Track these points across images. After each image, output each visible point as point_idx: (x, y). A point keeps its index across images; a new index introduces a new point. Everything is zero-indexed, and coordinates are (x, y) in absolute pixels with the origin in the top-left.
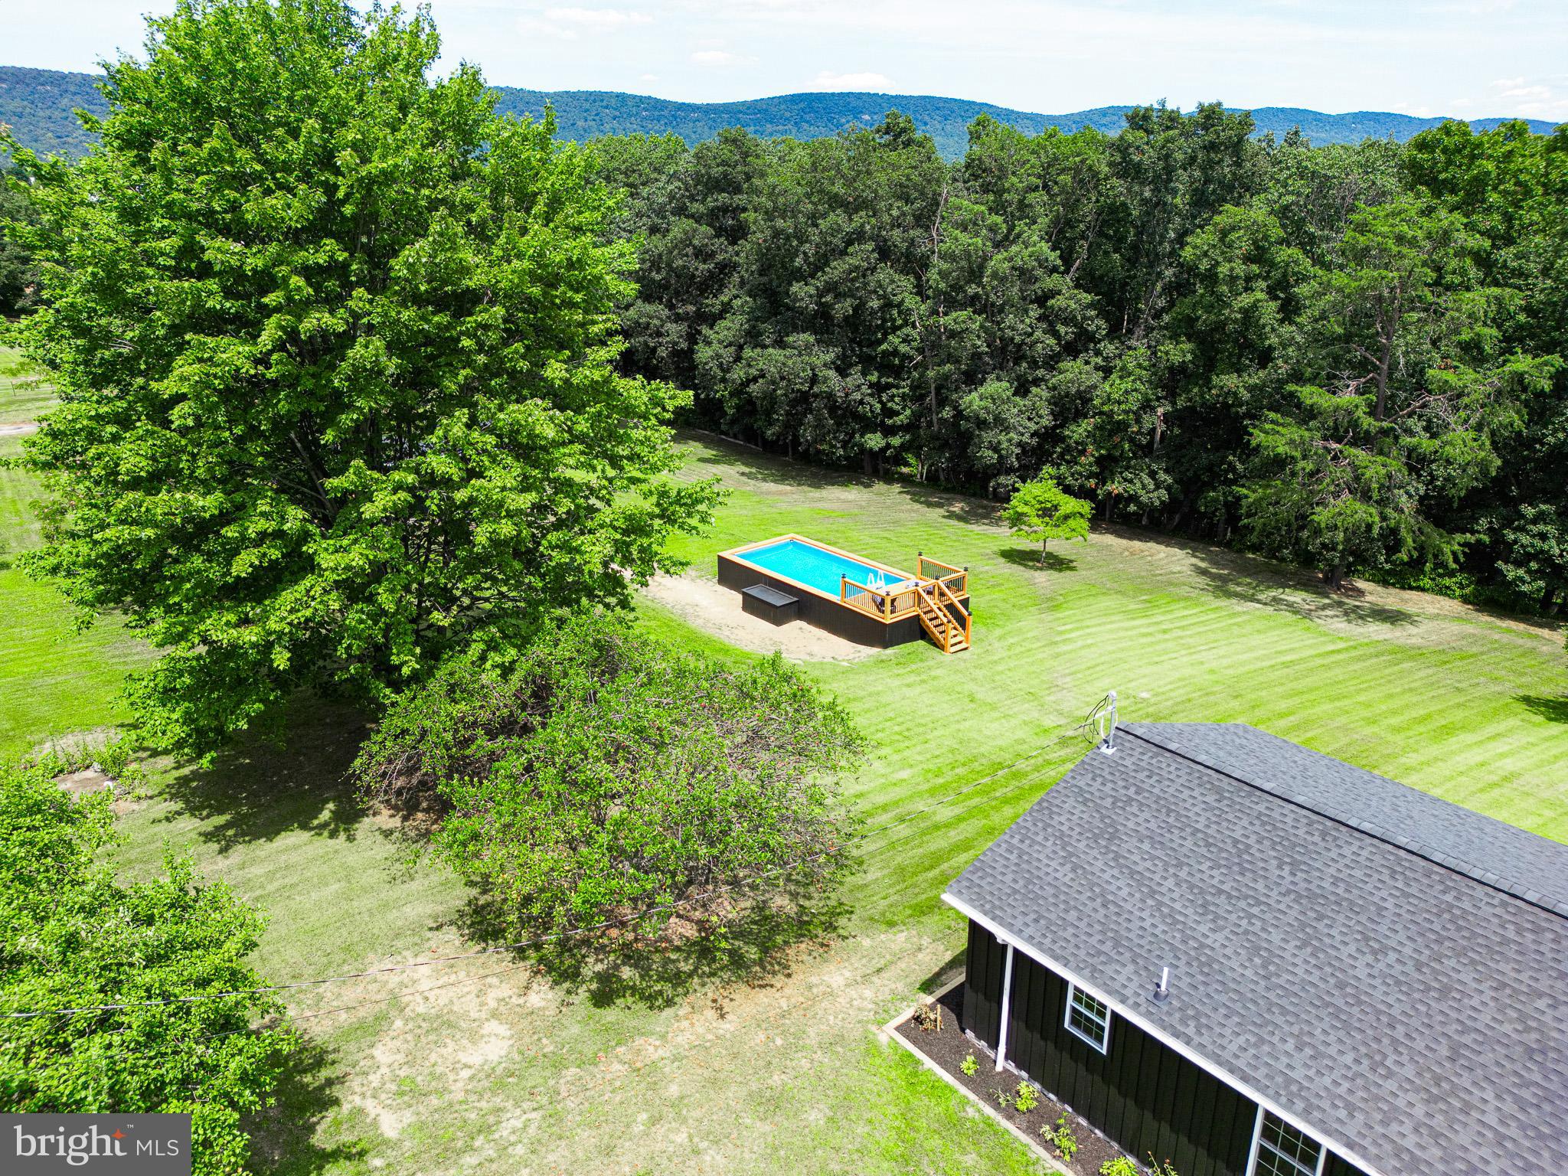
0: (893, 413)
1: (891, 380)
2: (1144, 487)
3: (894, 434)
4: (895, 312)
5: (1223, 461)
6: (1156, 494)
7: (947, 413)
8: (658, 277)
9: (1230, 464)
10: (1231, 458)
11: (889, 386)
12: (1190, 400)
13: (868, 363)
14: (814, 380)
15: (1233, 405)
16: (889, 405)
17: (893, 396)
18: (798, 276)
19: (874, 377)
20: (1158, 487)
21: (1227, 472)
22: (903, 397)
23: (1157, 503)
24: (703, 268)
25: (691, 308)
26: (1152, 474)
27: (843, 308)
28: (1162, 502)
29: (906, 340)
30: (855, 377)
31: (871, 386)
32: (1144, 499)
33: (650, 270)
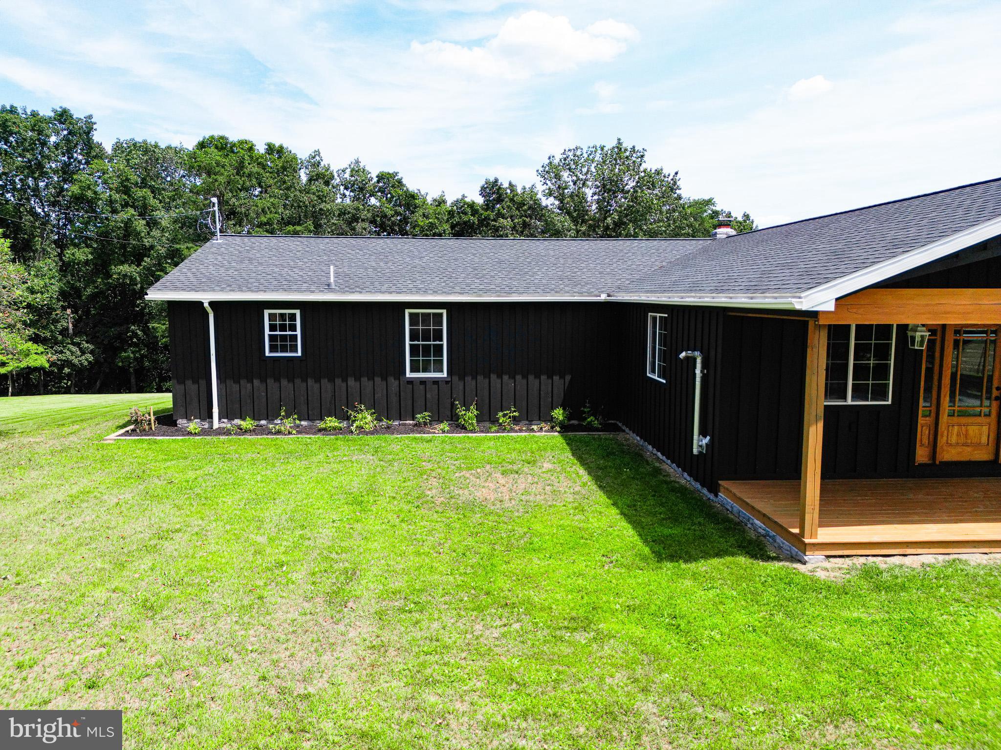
2: (72, 353)
5: (128, 329)
6: (83, 357)
9: (133, 332)
10: (133, 327)
12: (97, 287)
15: (129, 285)
20: (83, 353)
21: (131, 338)
23: (86, 363)
26: (78, 345)
28: (90, 362)
32: (76, 361)
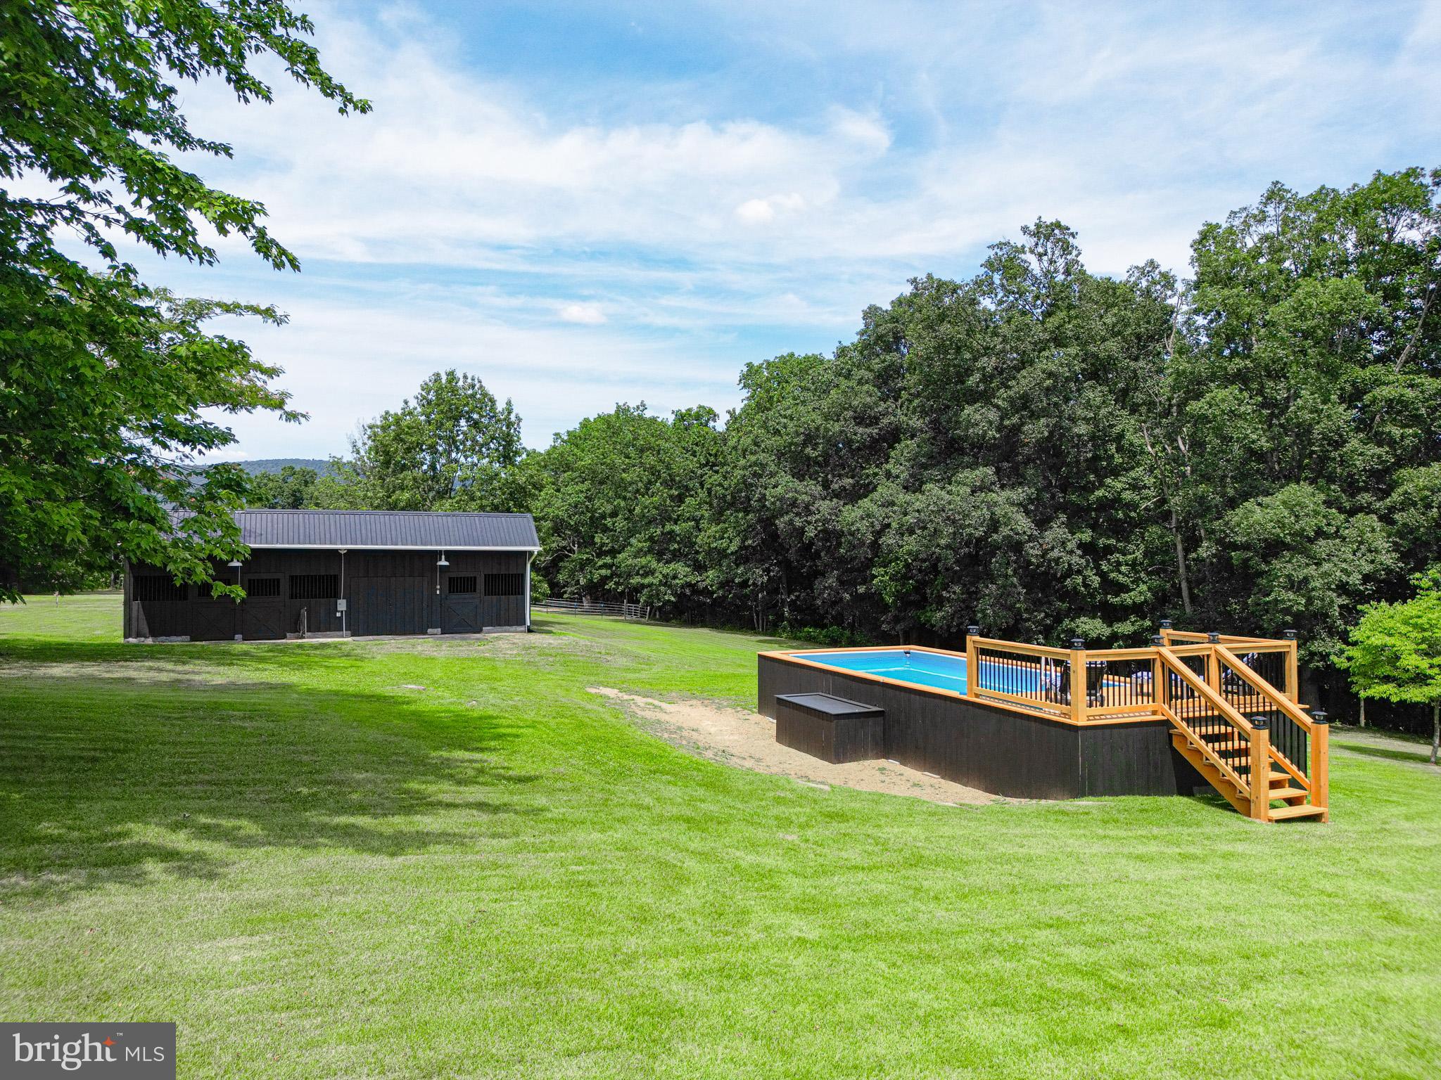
0: (1122, 588)
1: (1113, 541)
3: (1123, 619)
4: (1112, 448)
7: (1206, 550)
8: (813, 454)
11: (1109, 550)
13: (1077, 515)
14: (994, 525)
16: (1113, 575)
17: (1119, 564)
18: (973, 397)
19: (1086, 536)
22: (1133, 565)
24: (862, 433)
25: (848, 481)
27: (1035, 430)
29: (1135, 487)
30: (1057, 531)
31: (1081, 545)
33: (805, 444)
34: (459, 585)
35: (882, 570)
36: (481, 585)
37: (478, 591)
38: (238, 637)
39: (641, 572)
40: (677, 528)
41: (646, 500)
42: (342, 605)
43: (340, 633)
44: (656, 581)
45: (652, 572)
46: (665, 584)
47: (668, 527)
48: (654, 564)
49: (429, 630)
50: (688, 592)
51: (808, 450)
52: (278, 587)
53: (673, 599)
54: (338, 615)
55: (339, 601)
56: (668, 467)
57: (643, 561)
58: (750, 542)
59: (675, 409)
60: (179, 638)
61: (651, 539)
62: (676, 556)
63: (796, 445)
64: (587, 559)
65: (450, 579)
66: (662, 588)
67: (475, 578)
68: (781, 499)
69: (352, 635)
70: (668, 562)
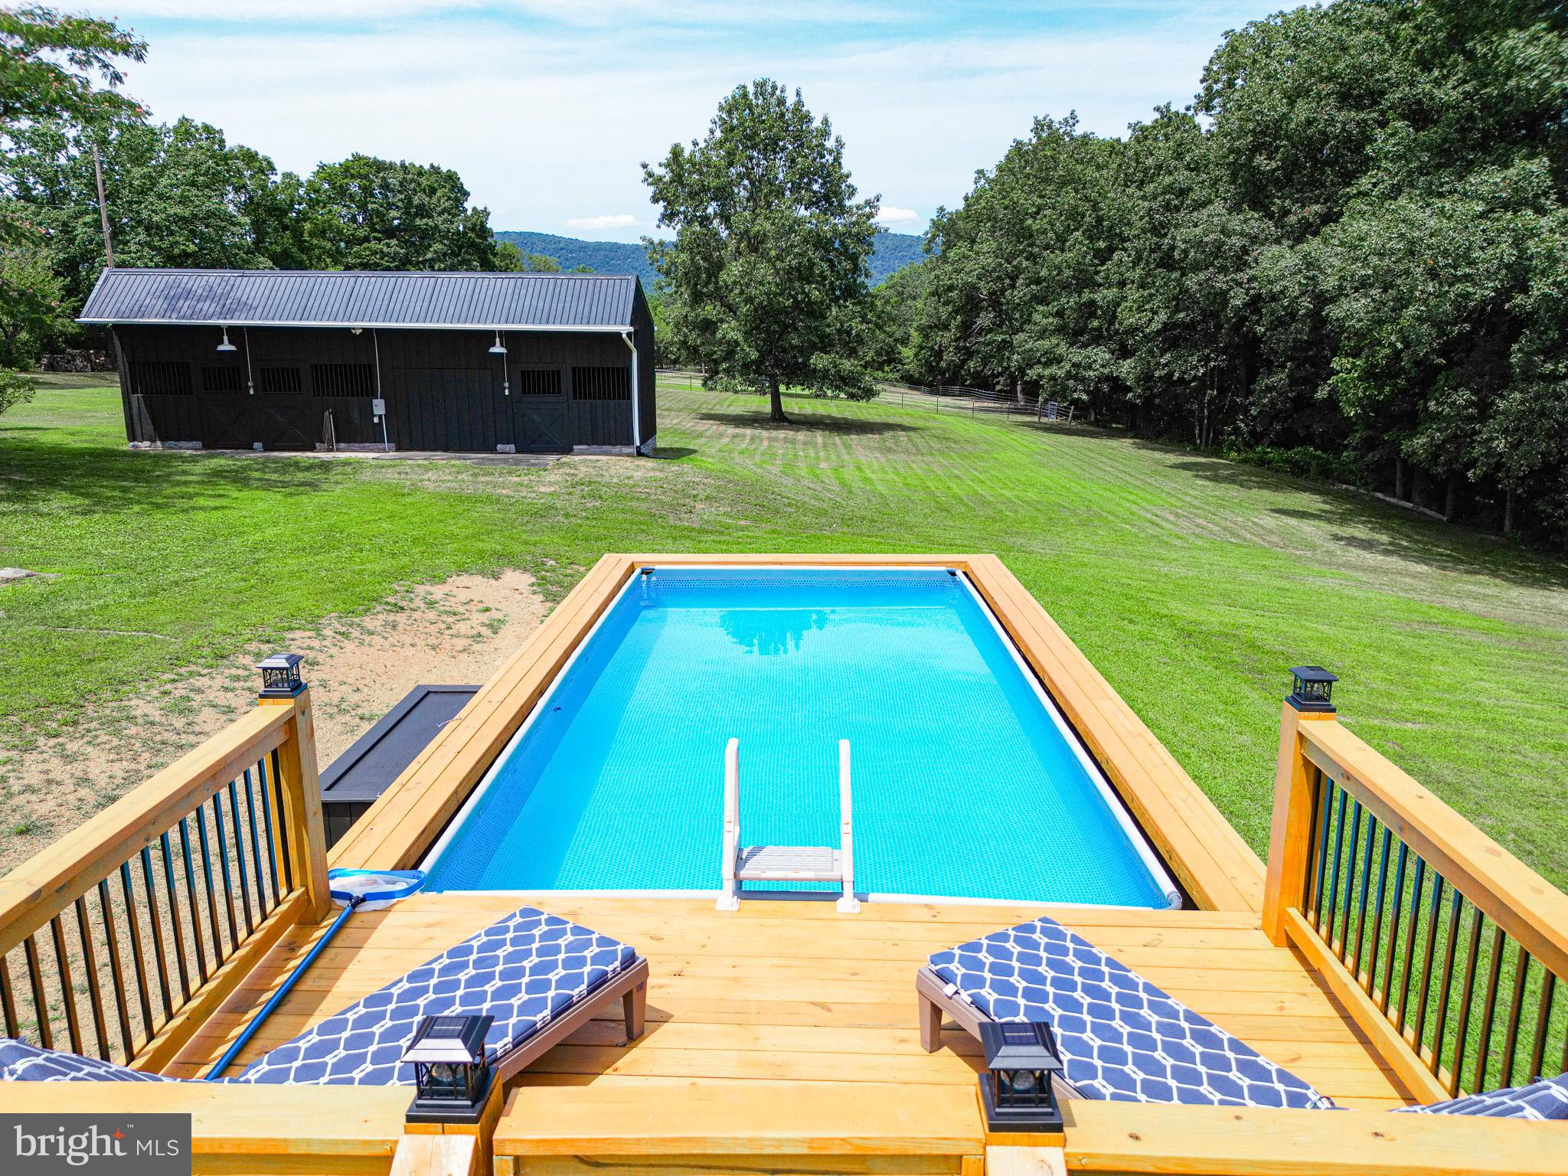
34: (537, 383)
35: (1346, 363)
36: (567, 383)
37: (563, 391)
38: (257, 445)
39: (1043, 360)
40: (1098, 297)
41: (1057, 258)
42: (379, 407)
43: (380, 446)
44: (1061, 373)
45: (1059, 360)
46: (1075, 378)
47: (1086, 296)
48: (1062, 349)
49: (499, 447)
50: (1105, 387)
51: (1260, 160)
52: (299, 383)
53: (1085, 397)
54: (376, 420)
55: (375, 402)
56: (1095, 207)
57: (1046, 344)
58: (1182, 315)
59: (1133, 121)
60: (190, 444)
61: (1060, 314)
62: (1097, 339)
63: (1237, 152)
64: (1003, 341)
65: (523, 373)
66: (1071, 383)
67: (559, 372)
68: (1199, 244)
69: (398, 449)
70: (1085, 346)
